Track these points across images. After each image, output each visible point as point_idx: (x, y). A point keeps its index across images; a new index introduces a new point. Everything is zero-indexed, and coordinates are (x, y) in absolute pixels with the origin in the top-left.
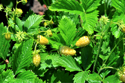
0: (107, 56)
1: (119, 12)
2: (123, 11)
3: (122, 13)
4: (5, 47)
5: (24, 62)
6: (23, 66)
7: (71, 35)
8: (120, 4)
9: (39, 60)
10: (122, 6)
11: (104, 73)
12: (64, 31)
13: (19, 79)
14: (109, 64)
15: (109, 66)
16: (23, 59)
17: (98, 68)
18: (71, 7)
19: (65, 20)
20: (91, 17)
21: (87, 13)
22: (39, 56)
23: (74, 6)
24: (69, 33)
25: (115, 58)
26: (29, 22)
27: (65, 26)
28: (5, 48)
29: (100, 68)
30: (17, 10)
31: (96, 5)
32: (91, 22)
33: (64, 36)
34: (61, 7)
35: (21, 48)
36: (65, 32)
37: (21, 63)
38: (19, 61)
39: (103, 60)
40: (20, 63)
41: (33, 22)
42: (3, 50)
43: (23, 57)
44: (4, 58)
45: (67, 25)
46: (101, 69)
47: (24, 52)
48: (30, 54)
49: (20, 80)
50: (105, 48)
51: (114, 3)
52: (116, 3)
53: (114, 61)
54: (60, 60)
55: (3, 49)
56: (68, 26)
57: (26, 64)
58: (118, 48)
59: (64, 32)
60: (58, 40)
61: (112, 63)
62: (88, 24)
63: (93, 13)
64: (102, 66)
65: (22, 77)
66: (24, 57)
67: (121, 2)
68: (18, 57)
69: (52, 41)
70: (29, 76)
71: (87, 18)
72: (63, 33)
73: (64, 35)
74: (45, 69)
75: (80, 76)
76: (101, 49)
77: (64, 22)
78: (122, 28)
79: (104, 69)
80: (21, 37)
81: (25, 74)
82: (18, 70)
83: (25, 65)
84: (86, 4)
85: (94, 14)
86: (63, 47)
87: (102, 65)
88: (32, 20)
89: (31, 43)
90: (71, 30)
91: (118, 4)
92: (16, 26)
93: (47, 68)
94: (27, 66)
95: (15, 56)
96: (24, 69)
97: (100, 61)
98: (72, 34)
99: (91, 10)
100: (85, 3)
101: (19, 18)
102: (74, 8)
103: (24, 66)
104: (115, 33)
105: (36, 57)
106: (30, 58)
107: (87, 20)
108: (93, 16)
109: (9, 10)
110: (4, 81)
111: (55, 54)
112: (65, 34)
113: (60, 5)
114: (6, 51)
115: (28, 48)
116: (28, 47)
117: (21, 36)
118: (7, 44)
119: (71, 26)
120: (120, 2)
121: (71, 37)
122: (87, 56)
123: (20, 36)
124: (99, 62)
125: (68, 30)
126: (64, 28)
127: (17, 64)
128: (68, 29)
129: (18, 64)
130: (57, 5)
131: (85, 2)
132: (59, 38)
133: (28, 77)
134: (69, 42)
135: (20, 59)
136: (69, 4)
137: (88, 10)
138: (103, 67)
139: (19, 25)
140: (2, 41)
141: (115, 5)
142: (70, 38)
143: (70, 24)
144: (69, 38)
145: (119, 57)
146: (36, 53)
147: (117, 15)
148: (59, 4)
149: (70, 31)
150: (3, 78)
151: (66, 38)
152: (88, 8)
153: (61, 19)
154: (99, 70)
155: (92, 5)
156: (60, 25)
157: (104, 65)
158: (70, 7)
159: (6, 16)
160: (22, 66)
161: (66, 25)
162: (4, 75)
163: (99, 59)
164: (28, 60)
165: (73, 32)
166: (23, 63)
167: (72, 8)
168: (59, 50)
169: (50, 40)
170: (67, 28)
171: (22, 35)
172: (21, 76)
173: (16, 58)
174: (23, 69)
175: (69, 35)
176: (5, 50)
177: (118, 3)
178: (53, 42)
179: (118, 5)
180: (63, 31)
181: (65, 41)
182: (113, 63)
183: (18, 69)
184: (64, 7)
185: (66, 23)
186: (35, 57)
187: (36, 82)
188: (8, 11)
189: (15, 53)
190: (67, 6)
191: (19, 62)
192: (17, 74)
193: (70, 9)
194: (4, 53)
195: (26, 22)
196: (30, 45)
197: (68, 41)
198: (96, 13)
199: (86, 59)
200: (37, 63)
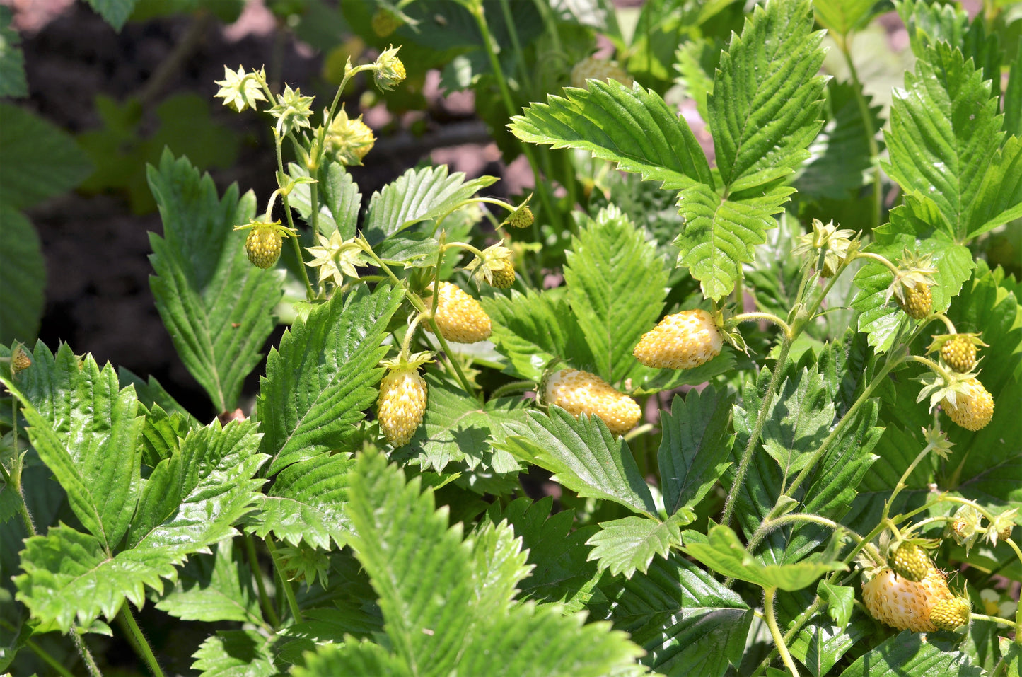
0: (807, 454)
1: (920, 214)
2: (952, 220)
3: (940, 224)
4: (240, 331)
5: (331, 405)
6: (318, 432)
7: (634, 321)
8: (935, 173)
9: (417, 407)
10: (947, 185)
11: (779, 551)
12: (598, 297)
13: (283, 496)
14: (815, 501)
15: (812, 512)
16: (325, 393)
17: (751, 518)
18: (642, 141)
19: (611, 232)
20: (743, 218)
21: (736, 197)
22: (416, 387)
23: (658, 139)
24: (624, 310)
25: (851, 465)
26: (397, 200)
27: (607, 268)
28: (242, 342)
29: (761, 520)
30: (342, 122)
31: (788, 157)
32: (738, 241)
33: (592, 322)
34: (584, 130)
35: (328, 328)
36: (601, 302)
37: (312, 412)
38: (303, 396)
39: (787, 471)
40: (302, 412)
41: (424, 204)
42: (229, 353)
43: (329, 378)
44: (226, 397)
45: (621, 265)
46: (768, 523)
47: (337, 355)
48: (368, 363)
49: (289, 501)
50: (809, 403)
51: (903, 164)
52: (918, 163)
53: (844, 484)
54: (535, 430)
55: (228, 342)
56: (622, 270)
57: (338, 416)
58: (876, 407)
59: (593, 301)
60: (550, 340)
61: (835, 493)
62: (718, 251)
63: (767, 197)
64: (774, 510)
65: (301, 489)
66: (334, 383)
67: (948, 164)
68: (299, 373)
69: (517, 338)
70: (337, 486)
71: (721, 220)
72: (587, 303)
73: (592, 315)
74: (439, 469)
75: (632, 534)
76: (781, 411)
77: (603, 242)
78: (906, 290)
79: (785, 528)
80: (339, 267)
81: (318, 471)
82: (289, 452)
83: (333, 424)
84: (733, 145)
85: (767, 203)
86: (569, 375)
87: (772, 502)
88: (419, 195)
89: (388, 308)
90: (636, 294)
91: (927, 175)
92: (325, 210)
93: (451, 467)
94: (338, 428)
95: (284, 363)
96: (322, 447)
97: (767, 476)
98: (637, 318)
99: (758, 183)
100: (728, 135)
101: (349, 169)
102: (657, 152)
103: (326, 428)
104: (875, 324)
105: (404, 386)
106: (368, 383)
107: (717, 230)
108: (759, 211)
109: (295, 105)
110: (208, 479)
111: (512, 408)
112: (599, 315)
113: (577, 117)
114: (240, 359)
115: (362, 333)
116: (366, 328)
117: (337, 259)
118: (258, 315)
119: (644, 271)
120: (940, 165)
121: (631, 332)
122: (697, 440)
123: (332, 264)
124: (764, 485)
125: (619, 293)
126: (599, 277)
127: (287, 413)
128: (624, 286)
129: (295, 416)
130: (560, 116)
131: (731, 131)
132: (557, 328)
133: (335, 492)
134: (614, 365)
135: (310, 388)
136: (632, 120)
137: (742, 184)
138: (778, 515)
139: (338, 206)
140: (233, 300)
141: (908, 177)
142: (624, 340)
143: (640, 262)
144: (619, 339)
145: (875, 457)
146: (403, 369)
147: (907, 231)
148: (570, 113)
149: (631, 301)
150: (201, 458)
151: (600, 334)
152: (741, 171)
153: (591, 225)
154: (752, 532)
155: (770, 153)
156: (578, 257)
157: (783, 499)
158: (636, 142)
159: (277, 131)
160: (314, 428)
161: (612, 261)
162: (211, 444)
163: (765, 464)
164: (351, 397)
165: (650, 307)
166: (321, 412)
167: (647, 148)
168: (543, 387)
169: (505, 329)
170: (619, 282)
171: (343, 256)
172: (297, 484)
173: (285, 376)
174: (312, 448)
175: (622, 320)
176: (236, 354)
177: (929, 167)
178: (518, 343)
179: (921, 179)
180: (588, 290)
181: (594, 350)
182: (840, 497)
183: (291, 442)
184: (599, 136)
185: (618, 250)
186: (398, 385)
187: (371, 474)
188: (291, 109)
189: (287, 345)
190: (616, 135)
191: (299, 403)
192: (277, 469)
193: (635, 151)
194: (228, 369)
195: (384, 200)
196: (380, 317)
197: (610, 355)
198: (776, 197)
199: (689, 456)
200: (399, 421)
